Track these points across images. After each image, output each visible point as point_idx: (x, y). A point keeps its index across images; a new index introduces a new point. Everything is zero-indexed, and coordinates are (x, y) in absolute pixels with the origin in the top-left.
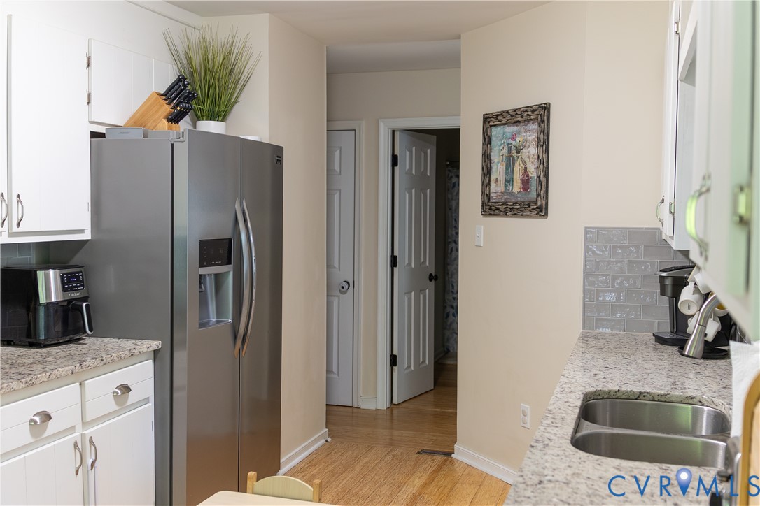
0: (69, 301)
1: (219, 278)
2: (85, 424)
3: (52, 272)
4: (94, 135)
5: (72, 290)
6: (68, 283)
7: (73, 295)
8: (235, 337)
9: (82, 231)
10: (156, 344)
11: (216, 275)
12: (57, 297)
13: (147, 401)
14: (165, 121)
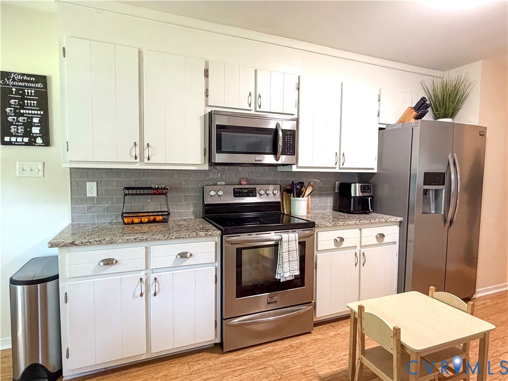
0: (364, 197)
1: (437, 192)
2: (361, 246)
3: (357, 184)
4: (380, 129)
5: (365, 192)
6: (363, 189)
7: (366, 194)
8: (445, 221)
9: (373, 169)
10: (399, 219)
11: (436, 190)
12: (359, 194)
13: (395, 243)
14: (413, 119)
